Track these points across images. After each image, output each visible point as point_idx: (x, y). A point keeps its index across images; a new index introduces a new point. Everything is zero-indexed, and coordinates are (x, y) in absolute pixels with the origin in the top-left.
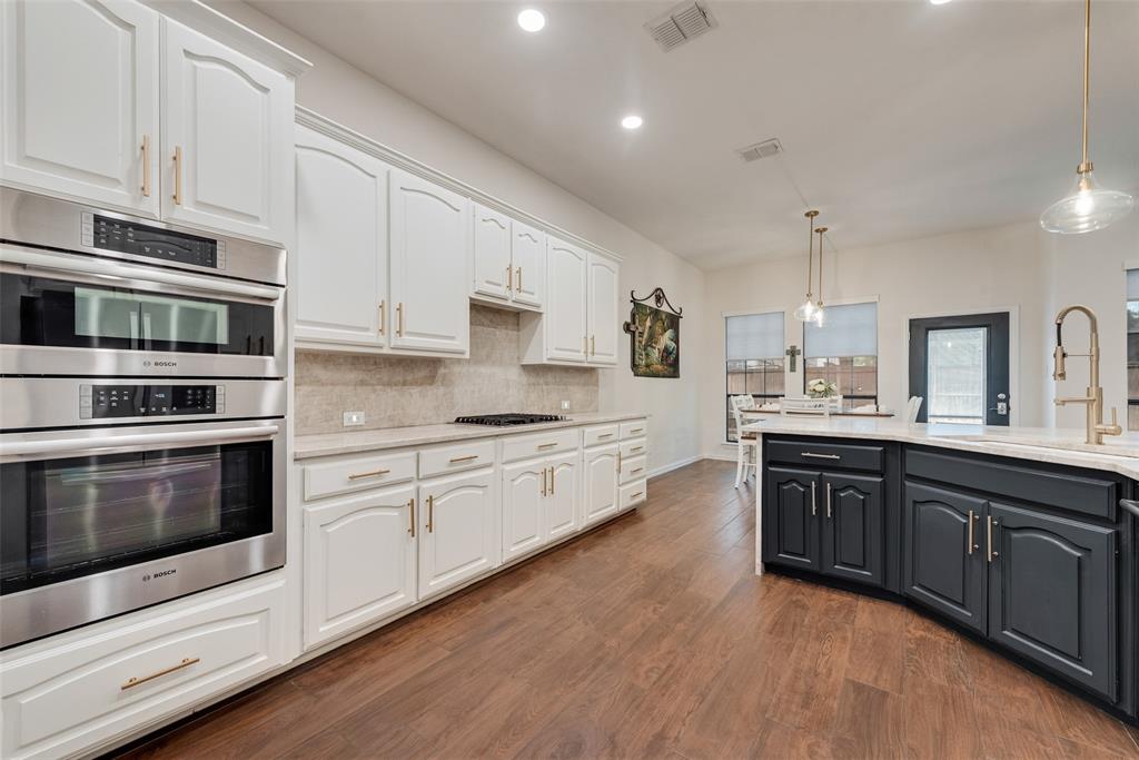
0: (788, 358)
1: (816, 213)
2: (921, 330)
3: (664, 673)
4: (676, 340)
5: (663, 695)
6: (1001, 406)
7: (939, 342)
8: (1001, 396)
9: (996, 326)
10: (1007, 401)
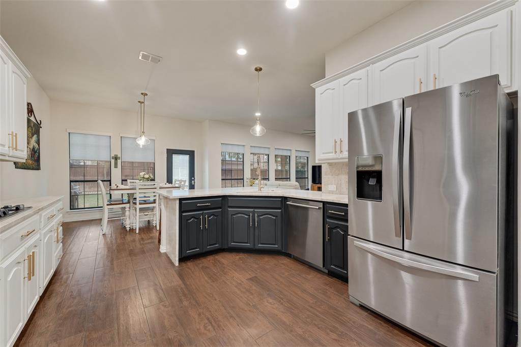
0: (113, 161)
1: (146, 94)
2: (171, 153)
3: (211, 323)
4: (38, 142)
5: (224, 330)
6: (193, 181)
7: (176, 158)
8: (193, 178)
9: (191, 154)
10: (194, 180)
